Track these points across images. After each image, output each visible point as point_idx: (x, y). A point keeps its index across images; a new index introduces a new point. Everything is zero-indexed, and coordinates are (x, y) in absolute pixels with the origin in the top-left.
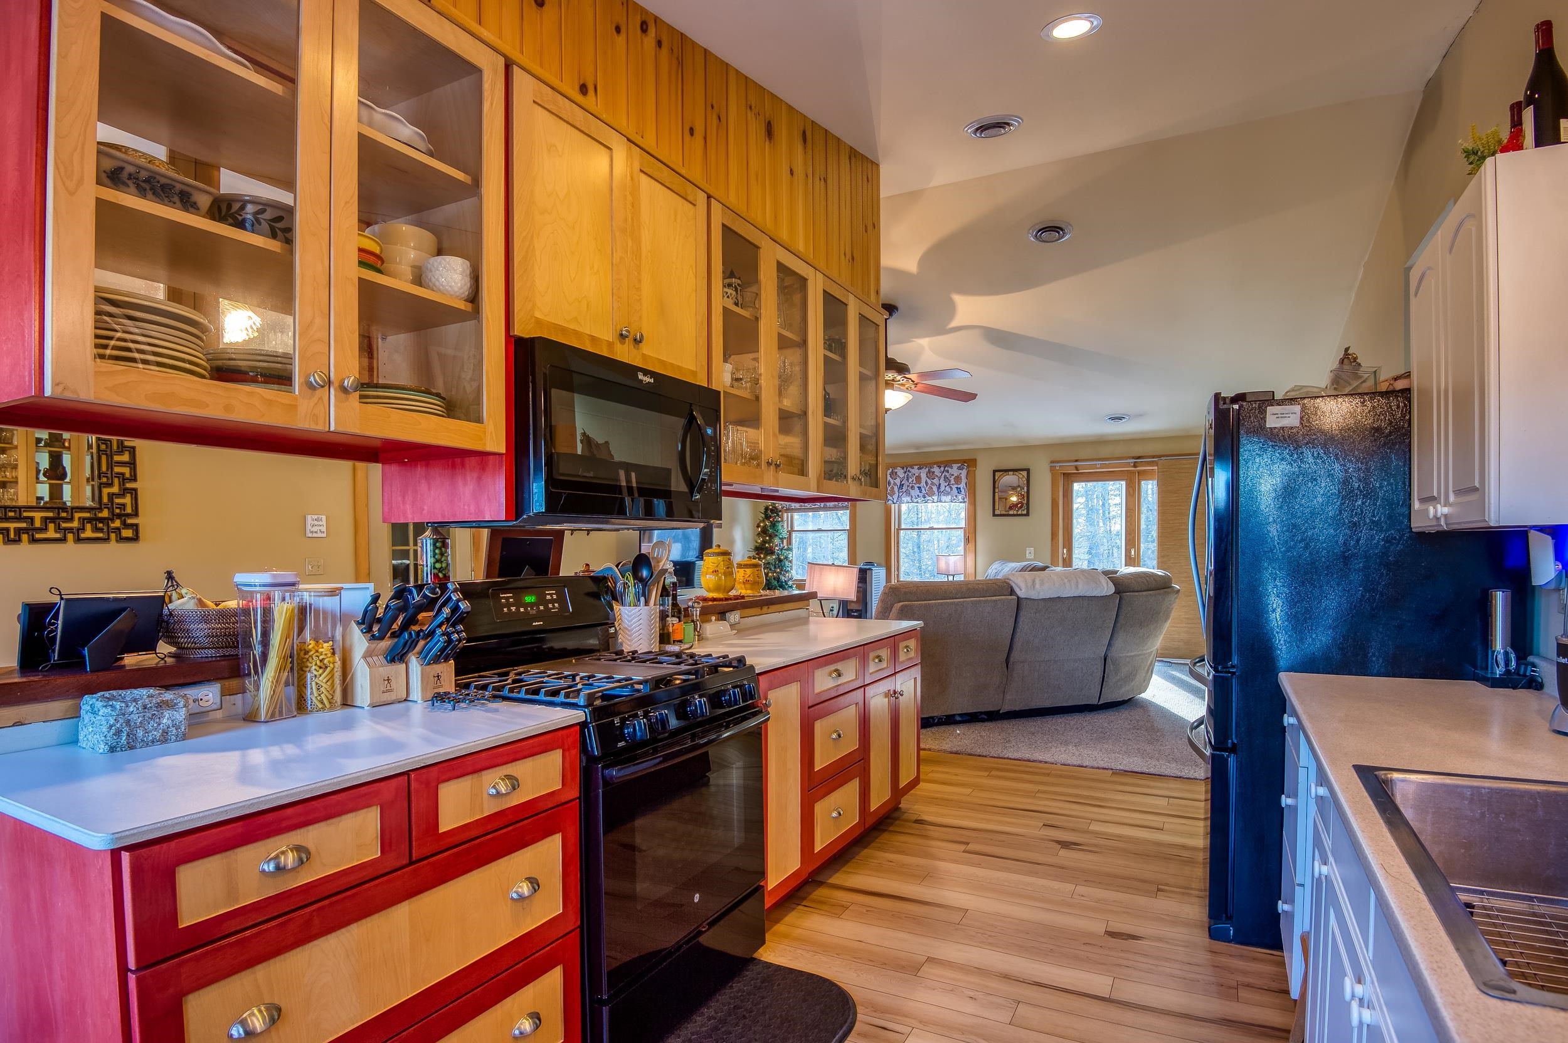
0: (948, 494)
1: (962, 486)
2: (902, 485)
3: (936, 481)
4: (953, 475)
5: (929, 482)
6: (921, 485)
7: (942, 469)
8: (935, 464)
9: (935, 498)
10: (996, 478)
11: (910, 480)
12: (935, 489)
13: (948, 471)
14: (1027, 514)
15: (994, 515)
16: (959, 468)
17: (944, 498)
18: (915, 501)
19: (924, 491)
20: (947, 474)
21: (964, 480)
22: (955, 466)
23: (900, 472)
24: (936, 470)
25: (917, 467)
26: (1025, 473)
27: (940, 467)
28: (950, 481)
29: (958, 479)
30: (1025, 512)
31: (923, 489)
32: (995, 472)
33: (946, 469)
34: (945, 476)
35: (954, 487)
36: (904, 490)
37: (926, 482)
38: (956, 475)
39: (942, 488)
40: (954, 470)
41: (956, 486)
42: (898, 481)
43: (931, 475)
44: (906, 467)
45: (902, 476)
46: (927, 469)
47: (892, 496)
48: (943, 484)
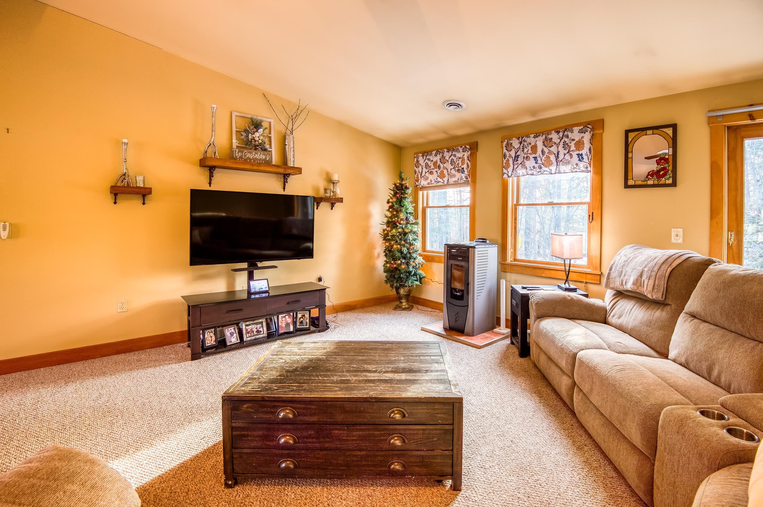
0: (568, 163)
1: (585, 151)
2: (517, 157)
3: (554, 149)
4: (573, 140)
5: (546, 150)
6: (537, 155)
7: (561, 134)
8: (552, 130)
9: (553, 168)
10: (630, 140)
11: (526, 150)
12: (553, 158)
13: (567, 137)
14: (674, 184)
15: (627, 186)
16: (581, 131)
17: (563, 168)
18: (530, 172)
19: (539, 162)
20: (566, 139)
21: (587, 145)
22: (576, 129)
23: (515, 143)
24: (555, 137)
25: (533, 135)
26: (670, 131)
27: (558, 132)
28: (570, 147)
29: (579, 144)
30: (670, 181)
31: (539, 159)
32: (627, 132)
33: (566, 133)
34: (565, 142)
35: (574, 154)
36: (519, 162)
37: (543, 152)
38: (577, 139)
39: (561, 156)
40: (575, 135)
41: (577, 152)
42: (513, 153)
43: (548, 142)
44: (521, 139)
45: (516, 147)
46: (544, 136)
47: (506, 169)
48: (562, 152)
